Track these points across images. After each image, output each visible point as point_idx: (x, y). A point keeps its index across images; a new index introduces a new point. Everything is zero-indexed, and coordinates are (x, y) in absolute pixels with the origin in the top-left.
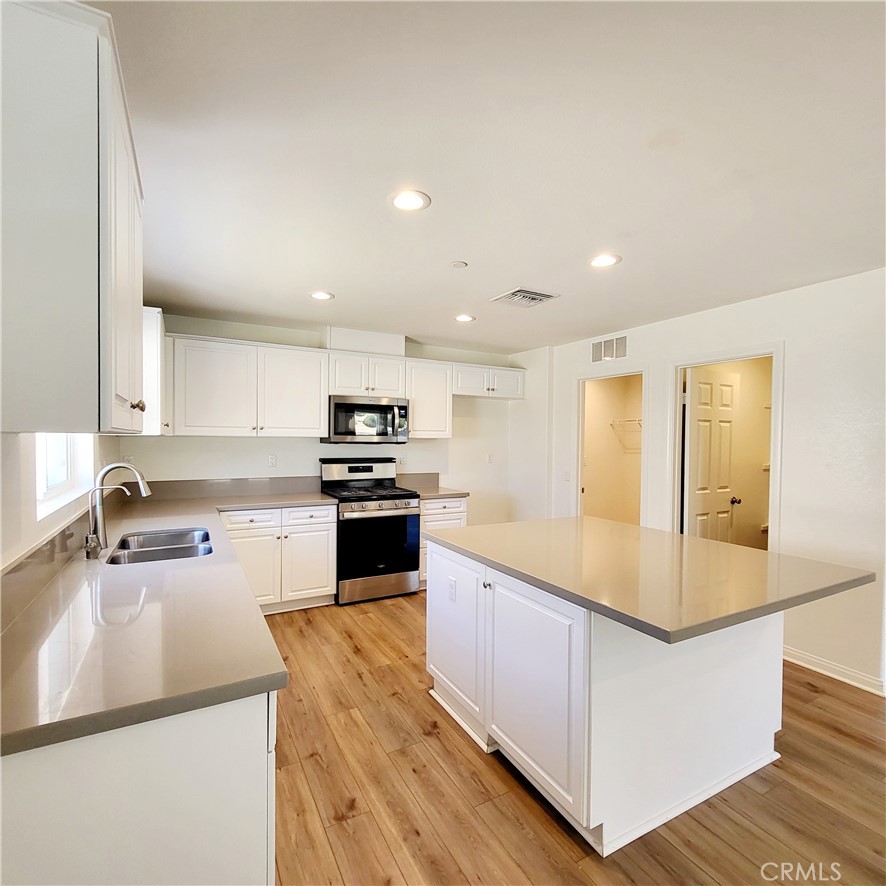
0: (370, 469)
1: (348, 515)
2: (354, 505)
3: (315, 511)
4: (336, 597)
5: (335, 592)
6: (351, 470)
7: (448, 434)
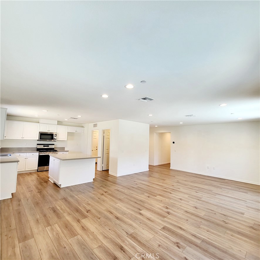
0: (48, 146)
1: (41, 154)
2: (43, 153)
3: (34, 154)
4: (38, 170)
5: (37, 169)
6: (44, 146)
7: (66, 139)
